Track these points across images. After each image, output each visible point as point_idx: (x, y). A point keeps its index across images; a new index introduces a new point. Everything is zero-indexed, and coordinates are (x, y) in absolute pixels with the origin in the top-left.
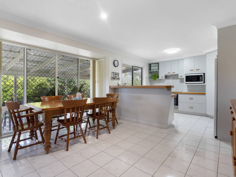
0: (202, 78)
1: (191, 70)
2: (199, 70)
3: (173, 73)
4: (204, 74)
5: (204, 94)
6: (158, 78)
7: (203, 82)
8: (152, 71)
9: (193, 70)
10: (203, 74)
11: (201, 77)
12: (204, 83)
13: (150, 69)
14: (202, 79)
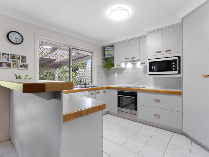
0: (175, 65)
1: (157, 52)
2: (170, 50)
3: (132, 58)
4: (179, 57)
5: (179, 94)
6: (113, 66)
7: (176, 72)
8: (106, 57)
9: (160, 52)
10: (177, 58)
11: (174, 63)
12: (179, 73)
13: (104, 54)
14: (175, 68)
